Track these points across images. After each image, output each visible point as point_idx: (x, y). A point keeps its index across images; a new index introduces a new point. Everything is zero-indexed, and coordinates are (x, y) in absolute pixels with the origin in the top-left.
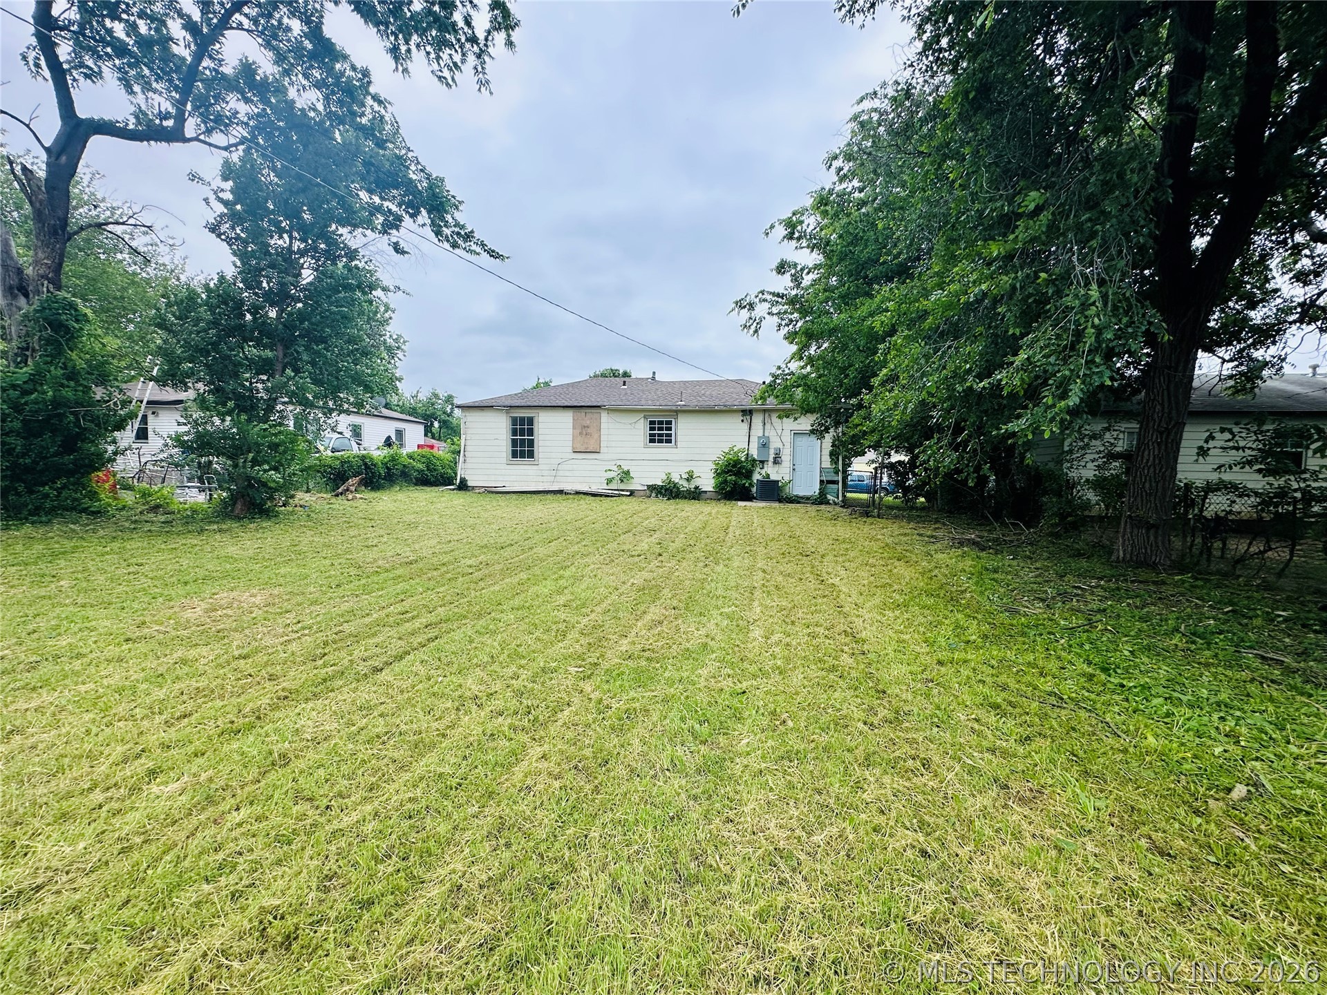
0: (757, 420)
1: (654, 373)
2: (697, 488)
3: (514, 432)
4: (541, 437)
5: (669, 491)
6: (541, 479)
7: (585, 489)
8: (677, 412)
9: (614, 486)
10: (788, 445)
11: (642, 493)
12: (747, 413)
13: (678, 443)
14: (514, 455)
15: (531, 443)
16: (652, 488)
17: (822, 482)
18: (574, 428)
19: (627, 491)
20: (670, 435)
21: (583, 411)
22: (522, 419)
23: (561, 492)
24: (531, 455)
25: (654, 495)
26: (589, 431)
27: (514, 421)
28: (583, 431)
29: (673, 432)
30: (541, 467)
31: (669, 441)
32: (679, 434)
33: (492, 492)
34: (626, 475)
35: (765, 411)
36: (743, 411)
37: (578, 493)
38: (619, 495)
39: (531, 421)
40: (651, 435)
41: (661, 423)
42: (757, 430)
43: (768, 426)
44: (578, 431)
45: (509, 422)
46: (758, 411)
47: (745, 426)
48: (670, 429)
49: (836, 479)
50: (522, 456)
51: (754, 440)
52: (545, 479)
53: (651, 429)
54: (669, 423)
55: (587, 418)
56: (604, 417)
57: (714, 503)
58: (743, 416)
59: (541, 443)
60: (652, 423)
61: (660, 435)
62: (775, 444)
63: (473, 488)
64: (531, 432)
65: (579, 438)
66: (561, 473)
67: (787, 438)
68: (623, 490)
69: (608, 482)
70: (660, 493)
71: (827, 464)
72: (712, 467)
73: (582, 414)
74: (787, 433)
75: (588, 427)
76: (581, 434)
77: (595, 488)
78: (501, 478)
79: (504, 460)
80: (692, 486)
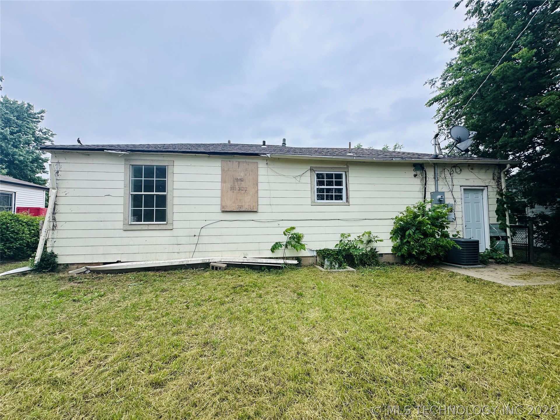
0: (431, 175)
1: (284, 140)
2: (373, 252)
3: (137, 186)
4: (176, 193)
5: (344, 257)
6: (176, 248)
7: (238, 259)
8: (348, 164)
9: (280, 253)
10: (459, 201)
11: (311, 261)
12: (420, 167)
13: (351, 200)
14: (137, 216)
15: (162, 201)
16: (324, 254)
17: (491, 238)
18: (223, 181)
19: (292, 258)
20: (340, 191)
21: (235, 160)
22: (149, 171)
23: (206, 266)
24: (162, 216)
25: (327, 263)
26: (243, 184)
27: (137, 171)
28: (235, 185)
29: (344, 187)
30: (175, 232)
31: (339, 198)
32: (350, 188)
33: (98, 272)
35: (435, 165)
36: (414, 165)
37: (230, 266)
39: (162, 172)
40: (319, 190)
41: (329, 176)
42: (431, 188)
43: (440, 182)
44: (229, 185)
45: (130, 173)
46: (428, 164)
47: (418, 181)
48: (340, 183)
49: (503, 234)
50: (149, 217)
51: (429, 195)
52: (182, 248)
53: (320, 183)
54: (339, 176)
55: (239, 168)
56: (262, 168)
57: (399, 268)
58: (415, 170)
59: (176, 201)
60: (318, 176)
61: (328, 190)
62: (449, 201)
63: (67, 266)
64: (162, 187)
65: (230, 193)
66: (203, 240)
67: (459, 193)
68: (287, 258)
69: (273, 250)
70: (336, 259)
71: (494, 221)
72: (390, 226)
73: (233, 164)
74: (457, 189)
75: (242, 180)
76: (232, 188)
77: (251, 258)
78: (114, 250)
79: (120, 225)
80: (369, 249)
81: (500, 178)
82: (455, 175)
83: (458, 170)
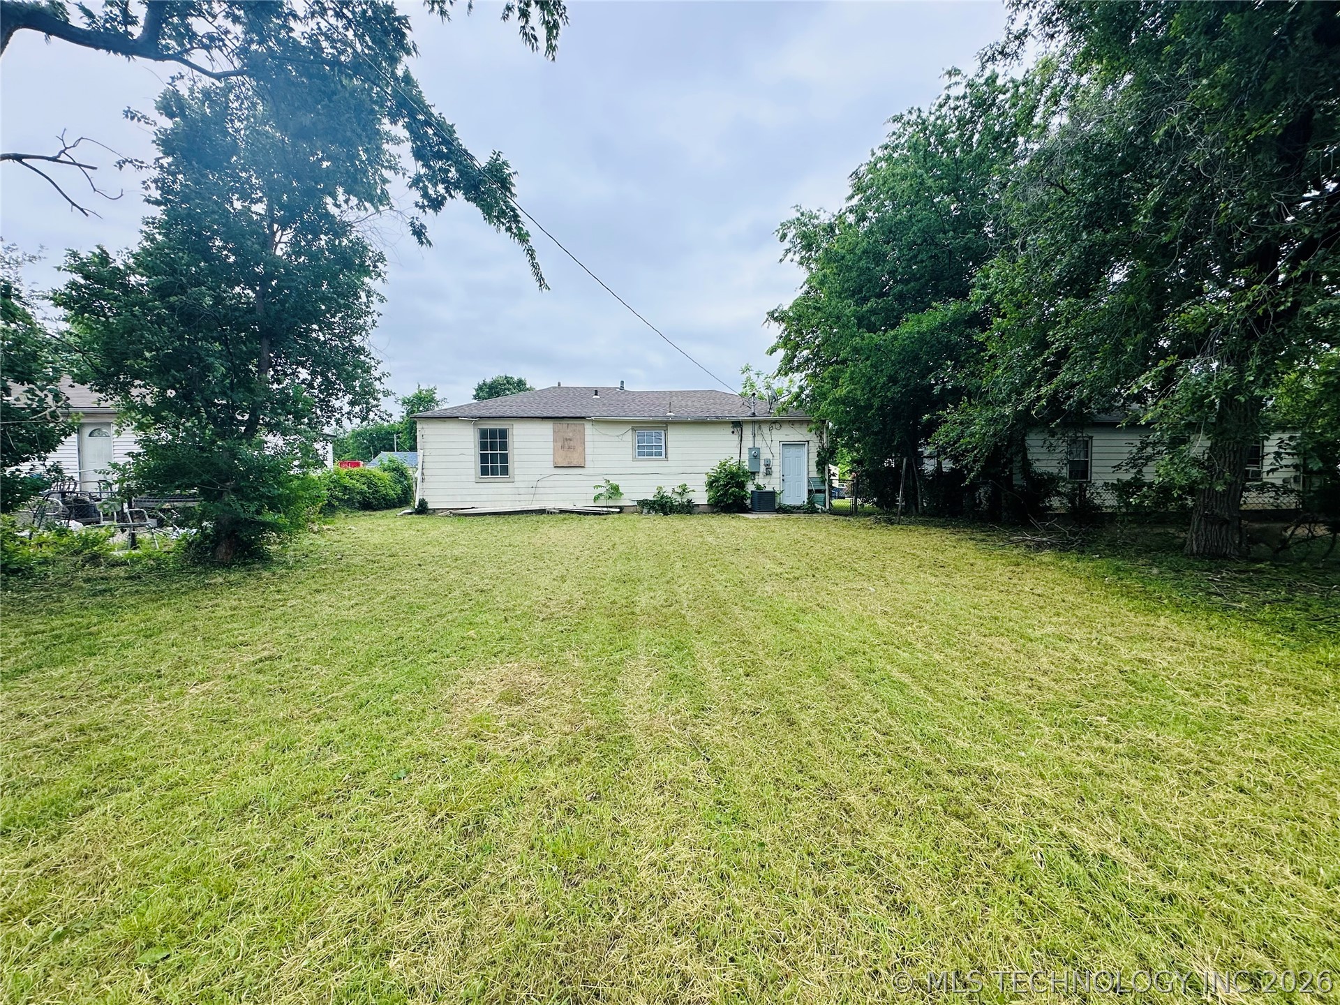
0: (748, 431)
1: (622, 382)
2: (689, 501)
3: (483, 446)
4: (516, 452)
5: (662, 506)
6: (518, 497)
7: (570, 507)
8: (667, 423)
9: (602, 502)
10: (777, 456)
11: (632, 509)
12: (737, 424)
13: (669, 456)
14: (484, 471)
15: (505, 458)
16: (643, 503)
17: (810, 491)
18: (555, 441)
19: (616, 507)
20: (660, 447)
21: (565, 422)
22: (493, 432)
23: (542, 512)
24: (505, 471)
25: (645, 510)
26: (572, 443)
27: (483, 434)
28: (565, 444)
29: (663, 444)
30: (516, 484)
31: (659, 454)
32: (669, 445)
33: (460, 515)
34: (615, 491)
35: (754, 422)
36: (733, 423)
37: (562, 512)
38: (609, 513)
39: (504, 434)
40: (639, 448)
41: (650, 434)
42: (748, 443)
43: (758, 438)
44: (560, 444)
45: (478, 435)
46: (747, 422)
47: (736, 438)
48: (659, 441)
49: (822, 488)
50: (494, 472)
51: (745, 451)
52: (522, 498)
53: (640, 441)
54: (659, 434)
55: (568, 429)
56: (589, 430)
57: (713, 516)
58: (733, 427)
59: (516, 458)
60: (639, 434)
61: (648, 447)
62: (765, 455)
63: (434, 510)
64: (504, 446)
65: (561, 451)
66: (540, 491)
67: (777, 449)
68: (611, 507)
69: (596, 499)
70: (653, 508)
71: (814, 474)
72: (705, 479)
73: (563, 426)
74: (776, 444)
75: (570, 440)
76: (563, 447)
77: (580, 506)
78: (469, 498)
79: (473, 478)
80: (685, 500)
81: (822, 433)
82: (774, 431)
83: (778, 426)
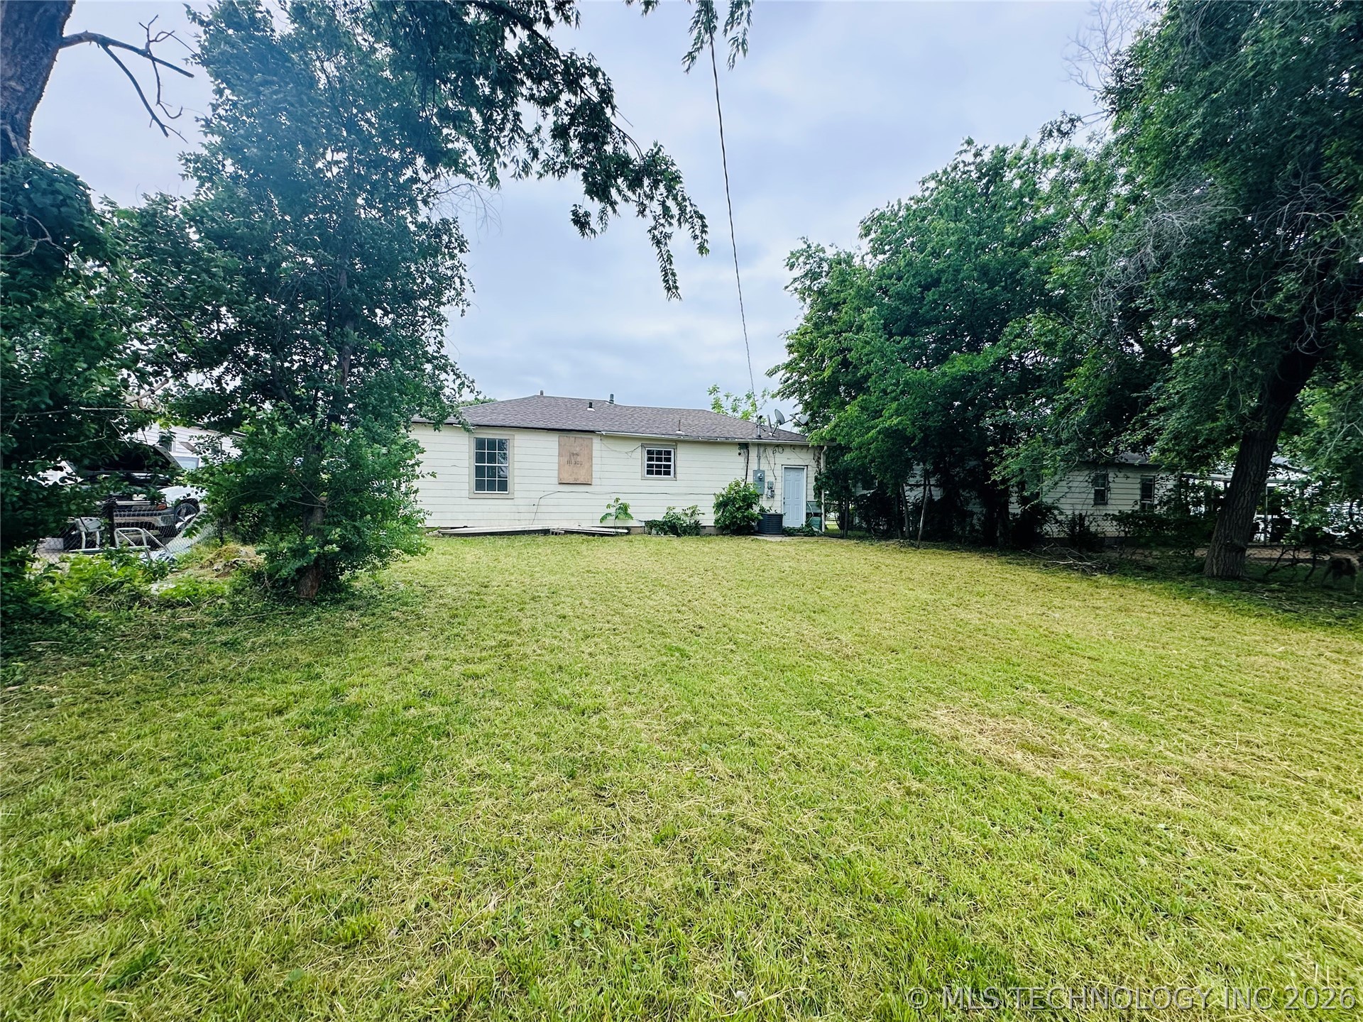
0: (753, 453)
1: (612, 396)
2: (697, 523)
3: (480, 458)
4: (516, 465)
5: (672, 527)
6: (518, 516)
7: (575, 527)
8: (677, 442)
9: (610, 522)
10: (779, 479)
11: (639, 530)
12: (744, 446)
13: (678, 475)
14: (479, 486)
15: (504, 472)
16: (651, 526)
17: (808, 514)
18: (560, 455)
19: (623, 528)
20: (669, 466)
21: (572, 435)
22: (492, 444)
23: (546, 532)
24: (503, 486)
25: (654, 531)
26: (579, 459)
27: (480, 444)
28: (571, 459)
29: (672, 463)
30: (516, 502)
31: (668, 473)
32: (678, 464)
33: (451, 535)
34: (624, 509)
35: (759, 445)
36: (739, 444)
37: (568, 532)
38: (617, 534)
39: (502, 445)
40: (649, 466)
41: (659, 453)
42: (753, 465)
43: (762, 460)
44: (565, 459)
45: (473, 445)
46: (754, 444)
47: (742, 459)
48: (669, 460)
49: (819, 511)
50: (491, 487)
51: (750, 473)
52: (523, 516)
53: (650, 459)
54: (669, 453)
55: (575, 444)
56: (597, 444)
57: (718, 539)
58: (740, 449)
59: (517, 473)
60: (649, 452)
61: (658, 466)
62: (769, 478)
64: (503, 458)
65: (567, 467)
66: (542, 509)
67: (779, 472)
68: (618, 528)
69: (603, 518)
70: (662, 529)
71: (811, 498)
72: (713, 501)
73: (570, 439)
74: (778, 467)
75: (577, 455)
76: (569, 462)
77: (586, 526)
78: (461, 516)
79: (466, 493)
80: (692, 521)
81: (819, 458)
82: (777, 455)
83: (781, 450)
